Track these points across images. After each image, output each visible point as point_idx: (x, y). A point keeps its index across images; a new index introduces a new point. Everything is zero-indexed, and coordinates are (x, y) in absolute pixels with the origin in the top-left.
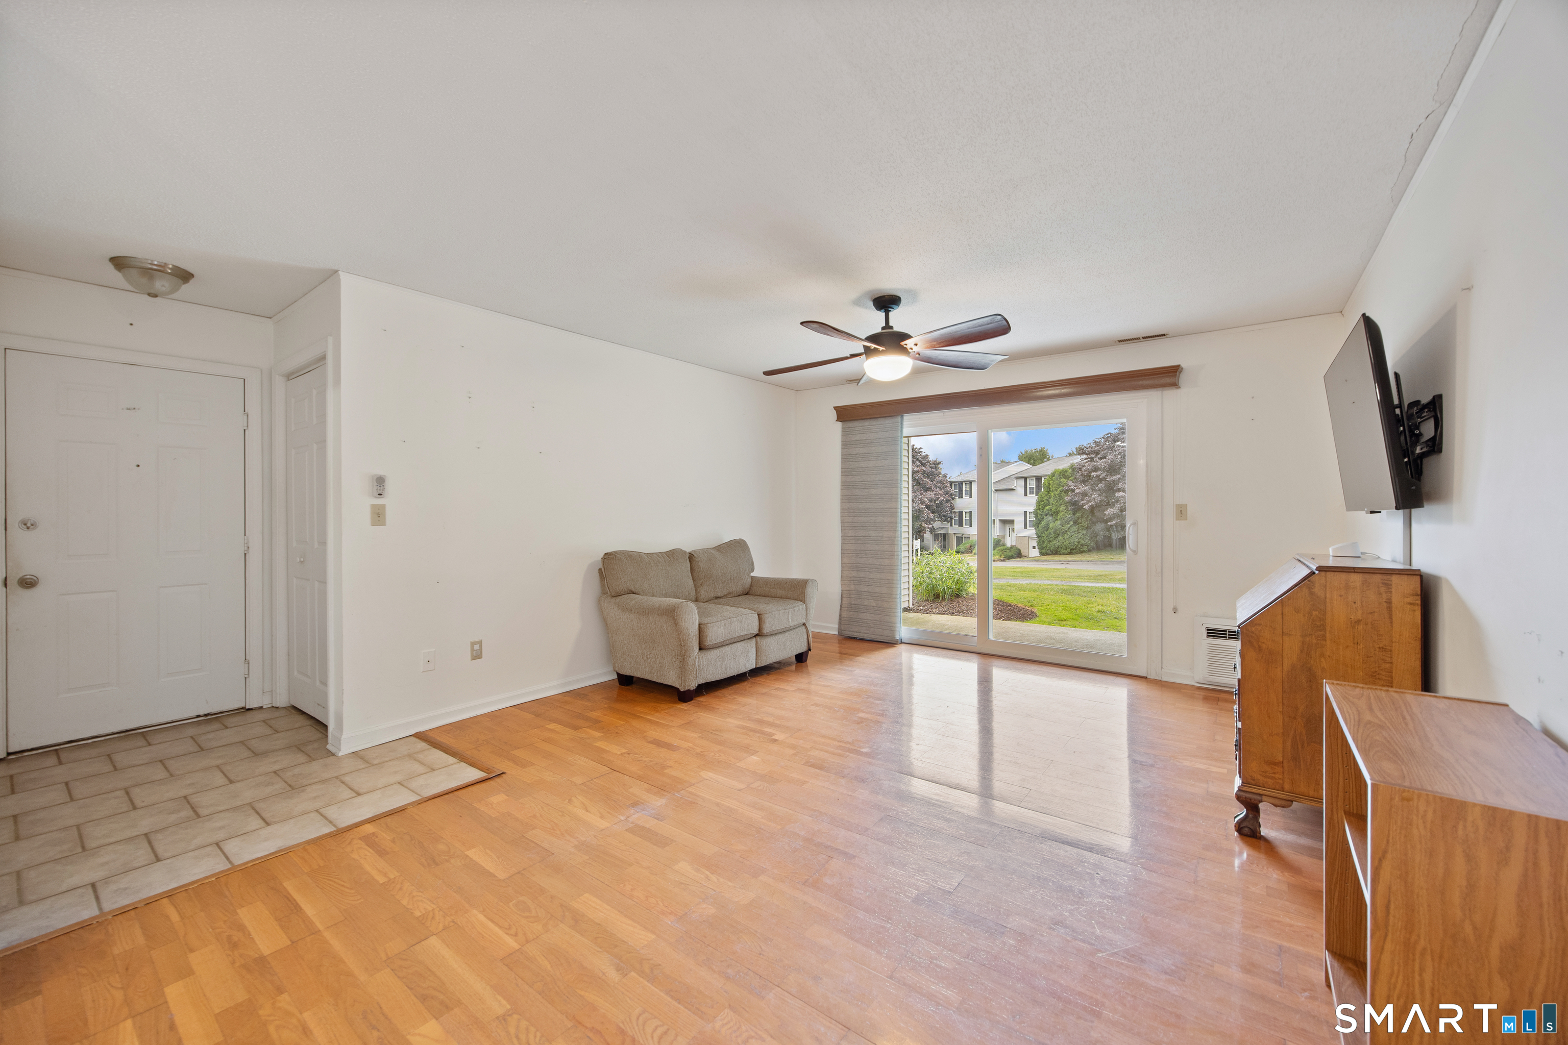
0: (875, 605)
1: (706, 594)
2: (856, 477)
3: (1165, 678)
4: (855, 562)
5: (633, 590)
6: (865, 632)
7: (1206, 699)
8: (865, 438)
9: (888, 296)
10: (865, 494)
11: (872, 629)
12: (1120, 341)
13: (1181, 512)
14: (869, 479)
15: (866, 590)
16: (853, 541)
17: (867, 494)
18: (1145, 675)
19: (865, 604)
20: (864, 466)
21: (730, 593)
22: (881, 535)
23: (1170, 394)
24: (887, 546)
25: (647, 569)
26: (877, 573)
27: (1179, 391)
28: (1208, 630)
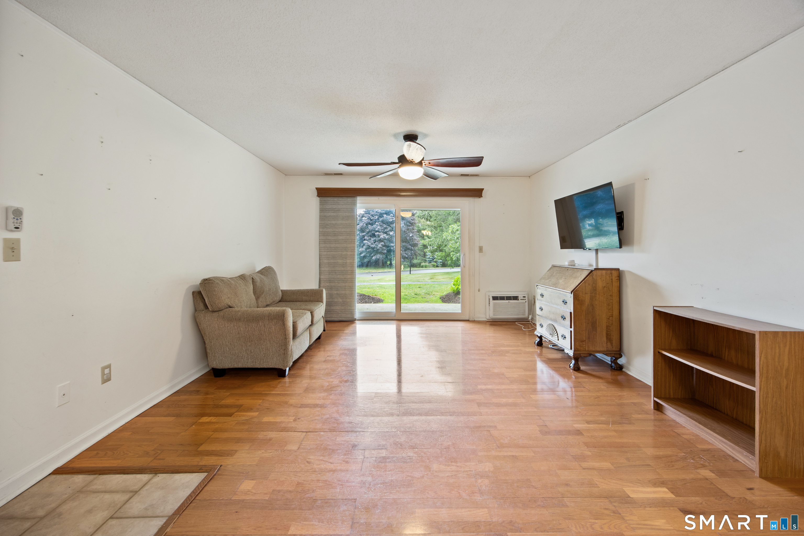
0: (341, 301)
1: (262, 303)
2: (329, 229)
3: (476, 319)
4: (328, 278)
5: (231, 305)
6: (335, 317)
7: (491, 325)
8: (334, 208)
9: (415, 135)
10: (335, 239)
11: (340, 314)
12: (461, 175)
13: (481, 249)
14: (337, 231)
15: (335, 293)
16: (327, 266)
17: (336, 239)
18: (468, 319)
19: (335, 301)
20: (334, 223)
21: (274, 302)
22: (345, 262)
23: (477, 200)
24: (349, 268)
25: (235, 289)
26: (343, 283)
27: (481, 198)
28: (492, 297)
